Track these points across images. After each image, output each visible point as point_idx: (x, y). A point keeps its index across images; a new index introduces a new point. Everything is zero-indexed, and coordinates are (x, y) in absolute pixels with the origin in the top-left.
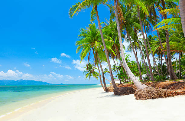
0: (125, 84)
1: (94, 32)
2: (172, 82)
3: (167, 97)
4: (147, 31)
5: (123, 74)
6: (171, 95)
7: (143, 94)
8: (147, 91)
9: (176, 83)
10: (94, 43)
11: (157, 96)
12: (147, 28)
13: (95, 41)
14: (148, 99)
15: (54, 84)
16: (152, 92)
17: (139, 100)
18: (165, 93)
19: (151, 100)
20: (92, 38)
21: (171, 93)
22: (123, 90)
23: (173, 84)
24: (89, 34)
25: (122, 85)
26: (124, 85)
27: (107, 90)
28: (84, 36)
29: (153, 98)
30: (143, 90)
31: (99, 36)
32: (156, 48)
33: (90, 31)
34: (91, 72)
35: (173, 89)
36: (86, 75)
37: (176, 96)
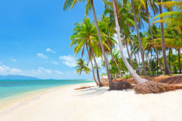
0: (118, 79)
1: (89, 26)
2: (167, 76)
3: (168, 91)
4: (139, 27)
5: (115, 69)
6: (172, 89)
7: (144, 88)
8: (147, 85)
9: (172, 78)
10: (89, 37)
11: (158, 90)
12: (138, 24)
13: (89, 35)
14: (149, 93)
15: (43, 79)
16: (153, 86)
17: (139, 94)
18: (166, 88)
19: (152, 94)
20: (87, 32)
21: (172, 88)
22: (119, 84)
23: (169, 79)
24: (84, 29)
25: (115, 80)
26: (116, 80)
27: (101, 85)
28: (78, 30)
29: (153, 92)
30: (144, 84)
31: (93, 30)
32: (147, 44)
33: (85, 25)
34: (83, 67)
35: (171, 83)
36: (78, 70)
37: (177, 90)
